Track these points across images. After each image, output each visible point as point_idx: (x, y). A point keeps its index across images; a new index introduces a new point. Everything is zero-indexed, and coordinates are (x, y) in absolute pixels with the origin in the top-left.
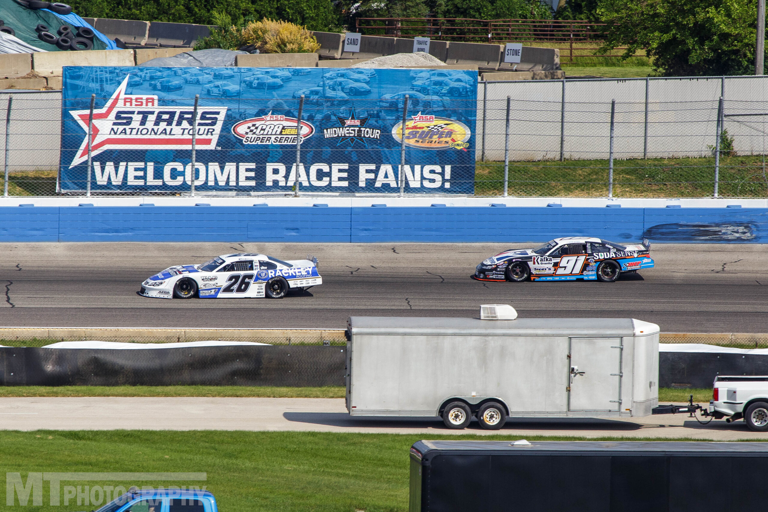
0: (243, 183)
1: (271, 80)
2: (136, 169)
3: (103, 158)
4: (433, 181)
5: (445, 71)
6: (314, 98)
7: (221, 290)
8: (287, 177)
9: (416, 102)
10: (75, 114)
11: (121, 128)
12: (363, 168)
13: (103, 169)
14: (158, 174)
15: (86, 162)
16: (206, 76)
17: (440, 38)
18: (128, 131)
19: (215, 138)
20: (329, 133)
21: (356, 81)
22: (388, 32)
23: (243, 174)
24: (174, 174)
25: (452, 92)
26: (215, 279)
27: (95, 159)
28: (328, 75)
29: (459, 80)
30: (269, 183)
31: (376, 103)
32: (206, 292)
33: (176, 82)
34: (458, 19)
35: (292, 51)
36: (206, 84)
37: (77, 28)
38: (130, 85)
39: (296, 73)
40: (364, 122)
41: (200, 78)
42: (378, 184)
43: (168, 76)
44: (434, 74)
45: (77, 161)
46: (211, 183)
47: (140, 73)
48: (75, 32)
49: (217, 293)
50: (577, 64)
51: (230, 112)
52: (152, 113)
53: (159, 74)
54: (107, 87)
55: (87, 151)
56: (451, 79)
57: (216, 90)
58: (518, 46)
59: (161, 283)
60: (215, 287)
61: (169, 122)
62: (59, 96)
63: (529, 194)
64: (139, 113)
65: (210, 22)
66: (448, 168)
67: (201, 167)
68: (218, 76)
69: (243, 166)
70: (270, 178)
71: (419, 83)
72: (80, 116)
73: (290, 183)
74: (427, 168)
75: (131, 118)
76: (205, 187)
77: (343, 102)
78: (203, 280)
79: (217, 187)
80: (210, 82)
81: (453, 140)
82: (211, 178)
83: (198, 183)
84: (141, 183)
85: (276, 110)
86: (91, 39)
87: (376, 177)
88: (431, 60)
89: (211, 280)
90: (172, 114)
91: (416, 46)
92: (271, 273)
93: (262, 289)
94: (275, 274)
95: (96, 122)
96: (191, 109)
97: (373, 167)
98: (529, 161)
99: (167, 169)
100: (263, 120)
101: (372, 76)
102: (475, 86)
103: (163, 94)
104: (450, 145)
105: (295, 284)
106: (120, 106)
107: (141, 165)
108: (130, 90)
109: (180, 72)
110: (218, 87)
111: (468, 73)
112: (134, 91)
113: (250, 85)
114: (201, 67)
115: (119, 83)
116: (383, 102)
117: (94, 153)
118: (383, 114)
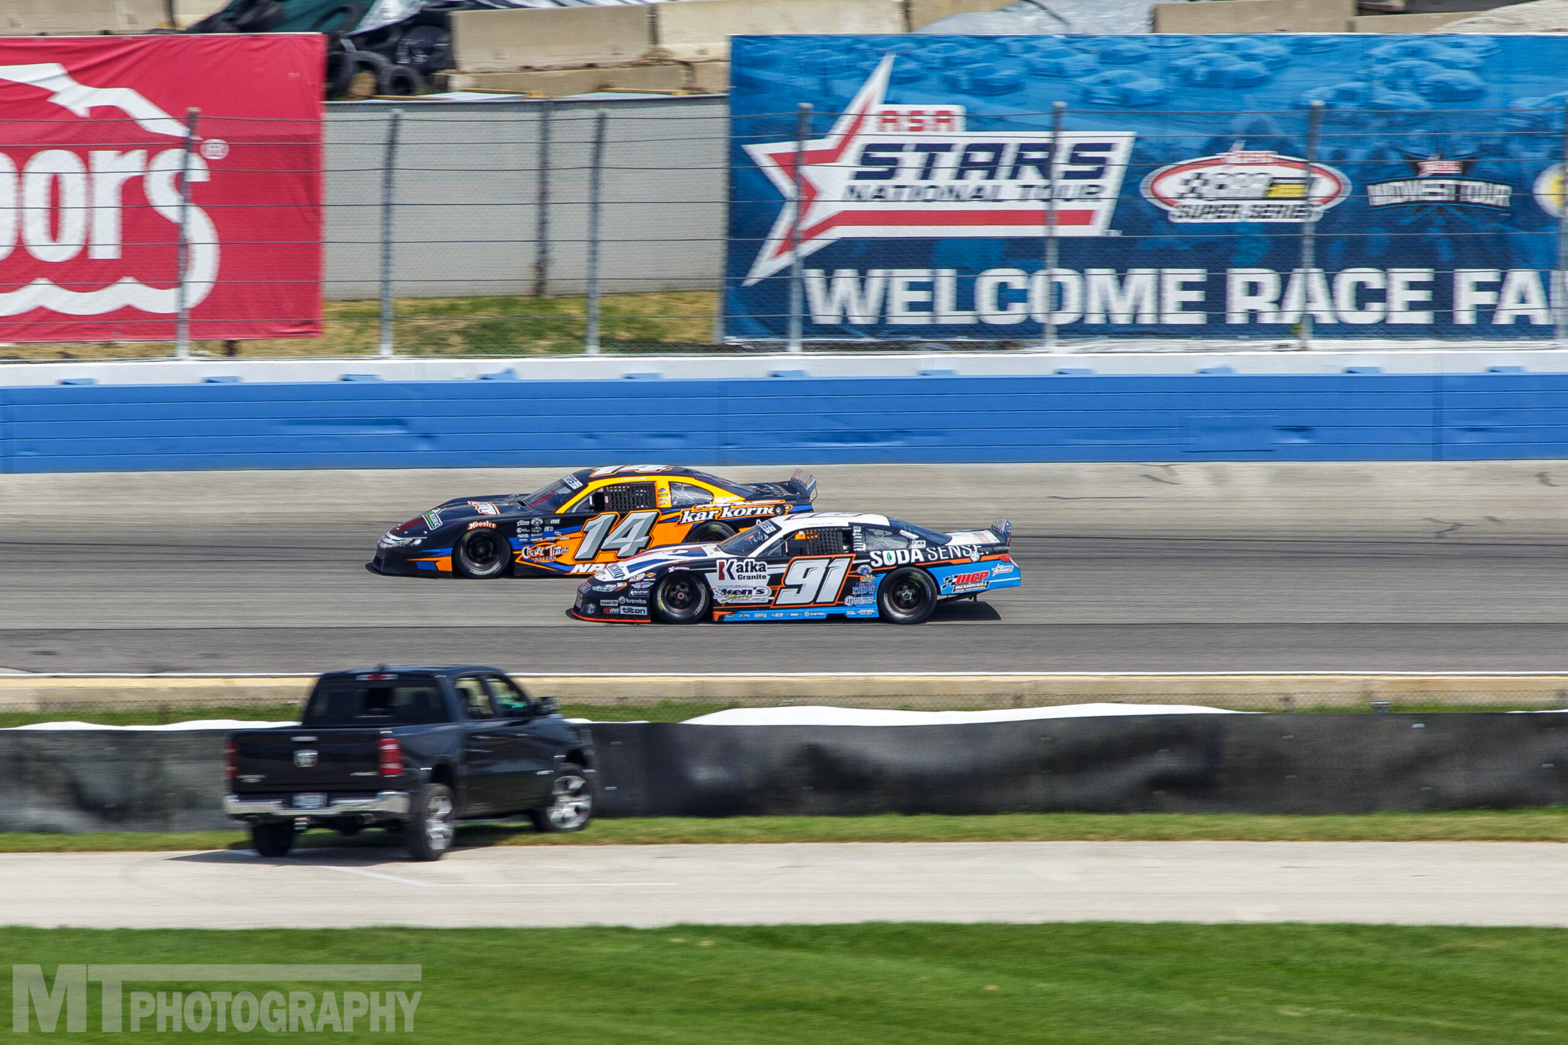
0: (1175, 318)
1: (1239, 66)
2: (913, 286)
3: (828, 260)
6: (1347, 108)
8: (1279, 302)
10: (761, 152)
11: (874, 184)
12: (1466, 279)
13: (829, 285)
14: (965, 299)
15: (786, 271)
16: (1082, 57)
18: (891, 193)
19: (1103, 209)
20: (1382, 194)
21: (1450, 65)
23: (1174, 296)
24: (1005, 296)
27: (810, 262)
28: (1377, 51)
30: (1237, 318)
31: (1495, 119)
33: (1006, 71)
36: (1078, 76)
38: (896, 80)
39: (1303, 47)
40: (1468, 170)
41: (1065, 60)
42: (1504, 318)
43: (988, 57)
45: (767, 264)
46: (1095, 319)
47: (920, 52)
51: (1140, 146)
52: (947, 148)
53: (964, 52)
54: (840, 86)
55: (790, 242)
57: (1103, 91)
61: (991, 170)
62: (720, 110)
64: (919, 148)
67: (1068, 277)
68: (1110, 57)
69: (1174, 277)
70: (1239, 305)
72: (774, 156)
73: (1289, 318)
75: (894, 161)
76: (1078, 330)
77: (1417, 118)
79: (1109, 330)
80: (1091, 71)
82: (1095, 305)
83: (1063, 318)
84: (921, 318)
85: (1255, 140)
87: (1499, 299)
90: (997, 149)
95: (811, 172)
96: (1041, 137)
97: (1489, 275)
99: (987, 283)
100: (1218, 163)
101: (1488, 54)
103: (976, 102)
106: (871, 133)
107: (921, 275)
108: (896, 93)
109: (1016, 47)
110: (1107, 82)
112: (908, 94)
113: (1186, 76)
114: (1068, 36)
115: (866, 75)
116: (1511, 115)
117: (808, 248)
118: (1514, 147)
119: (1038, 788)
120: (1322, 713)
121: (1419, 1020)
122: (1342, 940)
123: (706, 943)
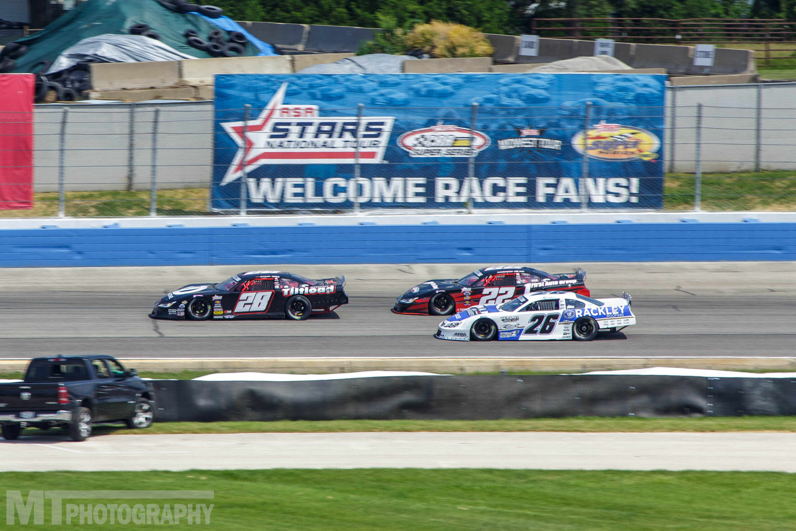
0: (412, 199)
1: (440, 88)
2: (296, 186)
3: (258, 174)
4: (617, 195)
5: (629, 76)
6: (489, 106)
7: (523, 331)
8: (458, 193)
9: (599, 110)
10: (228, 126)
11: (278, 140)
12: (541, 182)
13: (258, 185)
14: (319, 191)
15: (239, 179)
16: (371, 83)
17: (623, 40)
18: (286, 144)
19: (380, 151)
20: (504, 144)
21: (534, 87)
22: (568, 34)
23: (412, 190)
24: (337, 190)
25: (639, 98)
26: (517, 319)
27: (250, 175)
28: (502, 81)
29: (646, 86)
30: (440, 200)
31: (554, 111)
32: (507, 333)
33: (337, 90)
34: (645, 19)
35: (464, 55)
36: (369, 92)
37: (229, 32)
38: (289, 94)
39: (469, 79)
40: (543, 133)
41: (363, 85)
42: (558, 200)
43: (329, 84)
44: (618, 80)
45: (231, 176)
46: (377, 200)
47: (298, 82)
48: (227, 37)
49: (519, 334)
50: (774, 67)
51: (397, 123)
52: (311, 124)
53: (319, 81)
54: (263, 97)
55: (241, 166)
56: (637, 85)
57: (380, 99)
58: (710, 48)
59: (458, 324)
60: (516, 328)
61: (330, 134)
62: (210, 107)
63: (722, 208)
64: (299, 124)
65: (375, 25)
66: (635, 181)
67: (365, 182)
68: (383, 84)
69: (412, 181)
70: (440, 194)
71: (600, 89)
72: (234, 128)
73: (463, 200)
74: (613, 181)
75: (287, 130)
76: (369, 205)
77: (519, 111)
78: (503, 320)
79: (383, 205)
80: (375, 90)
81: (640, 151)
82: (377, 194)
83: (362, 200)
84: (299, 200)
85: (448, 120)
86: (243, 44)
87: (556, 191)
88: (615, 64)
89: (512, 320)
90: (333, 125)
91: (598, 49)
92: (578, 313)
93: (568, 330)
94: (583, 314)
95: (250, 135)
96: (353, 119)
97: (552, 181)
98: (722, 173)
99: (329, 185)
100: (431, 130)
101: (551, 82)
102: (662, 91)
103: (324, 104)
104: (636, 156)
105: (605, 325)
106: (277, 118)
107: (299, 181)
108: (289, 99)
109: (341, 79)
110: (382, 95)
111: (657, 78)
112: (294, 100)
113: (417, 92)
114: (365, 74)
115: (275, 92)
116: (561, 109)
117: (249, 169)
118: (563, 123)
119: (351, 409)
120: (478, 375)
121: (520, 511)
122: (486, 476)
123: (203, 478)
